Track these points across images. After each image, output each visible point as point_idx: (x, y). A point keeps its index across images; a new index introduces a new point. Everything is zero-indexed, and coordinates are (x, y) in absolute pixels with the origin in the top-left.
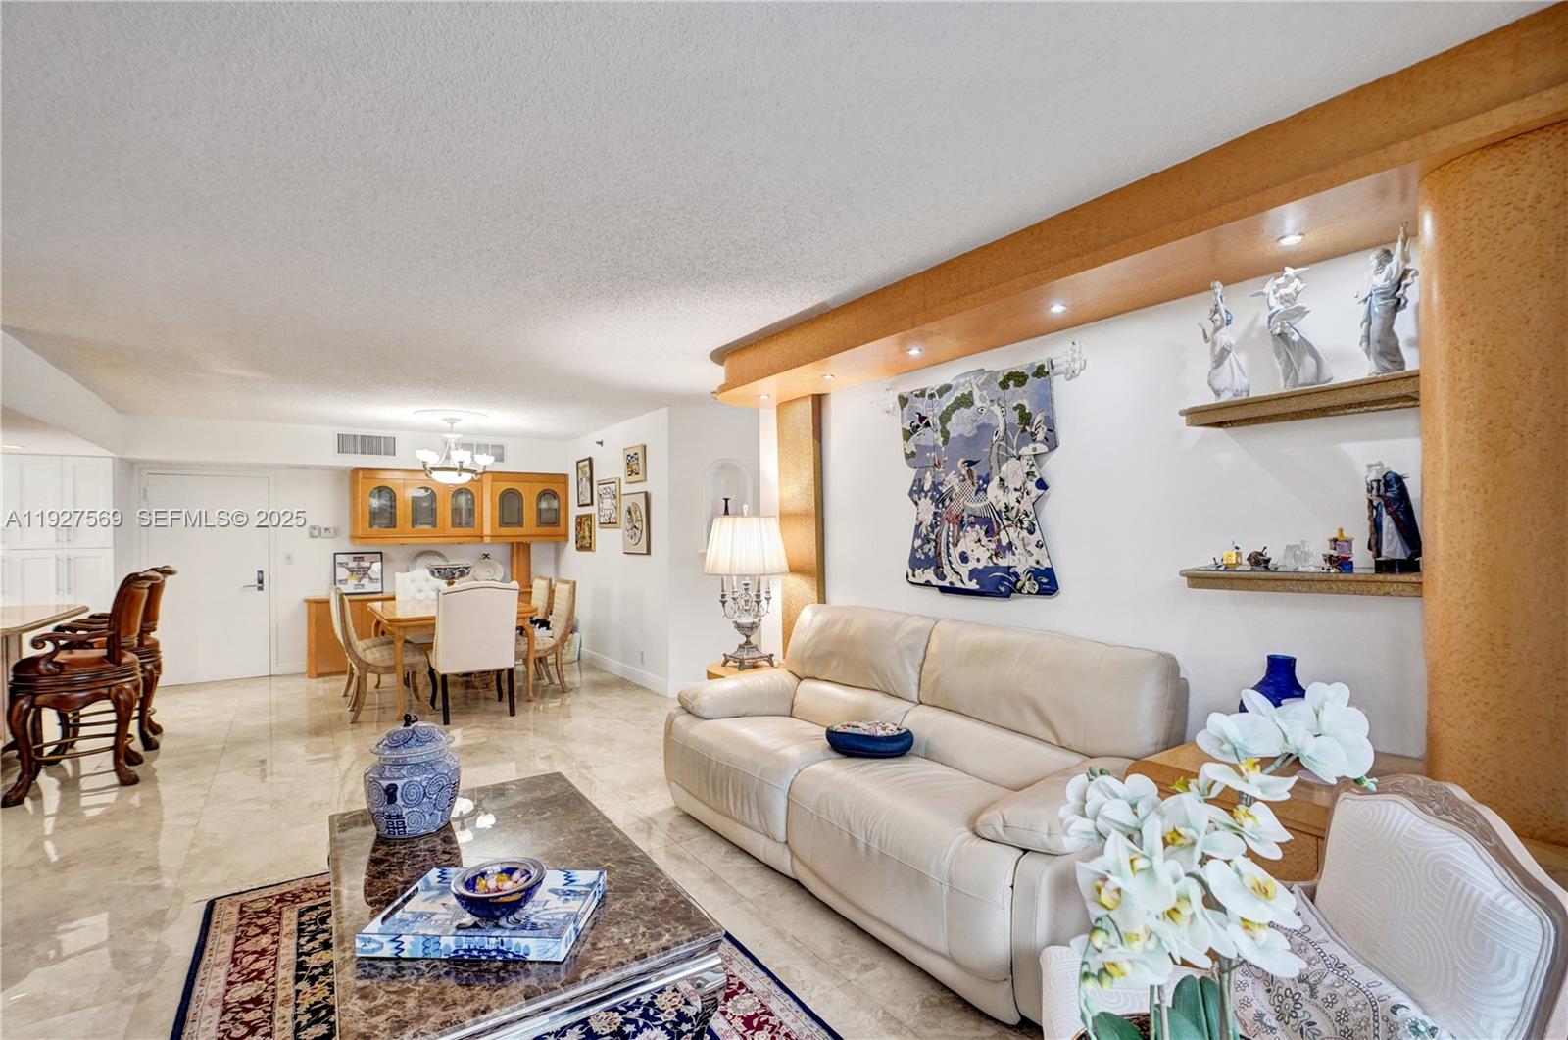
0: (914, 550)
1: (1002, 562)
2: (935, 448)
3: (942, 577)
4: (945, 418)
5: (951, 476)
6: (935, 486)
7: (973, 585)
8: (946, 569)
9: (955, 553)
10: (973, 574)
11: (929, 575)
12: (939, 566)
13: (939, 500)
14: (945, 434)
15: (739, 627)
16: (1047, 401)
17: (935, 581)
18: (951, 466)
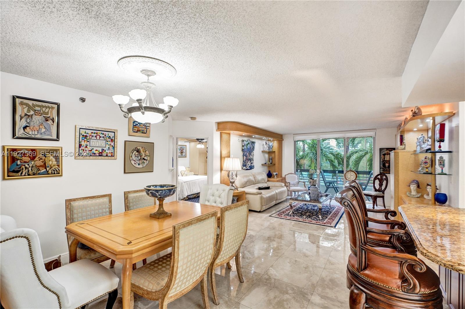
0: (243, 164)
1: (252, 165)
2: (246, 149)
3: (246, 168)
4: (247, 145)
5: (247, 153)
6: (246, 154)
7: (249, 168)
8: (247, 167)
9: (248, 164)
10: (249, 167)
11: (245, 168)
12: (246, 166)
13: (246, 157)
14: (247, 147)
15: (231, 182)
16: (254, 145)
17: (246, 169)
18: (247, 152)
